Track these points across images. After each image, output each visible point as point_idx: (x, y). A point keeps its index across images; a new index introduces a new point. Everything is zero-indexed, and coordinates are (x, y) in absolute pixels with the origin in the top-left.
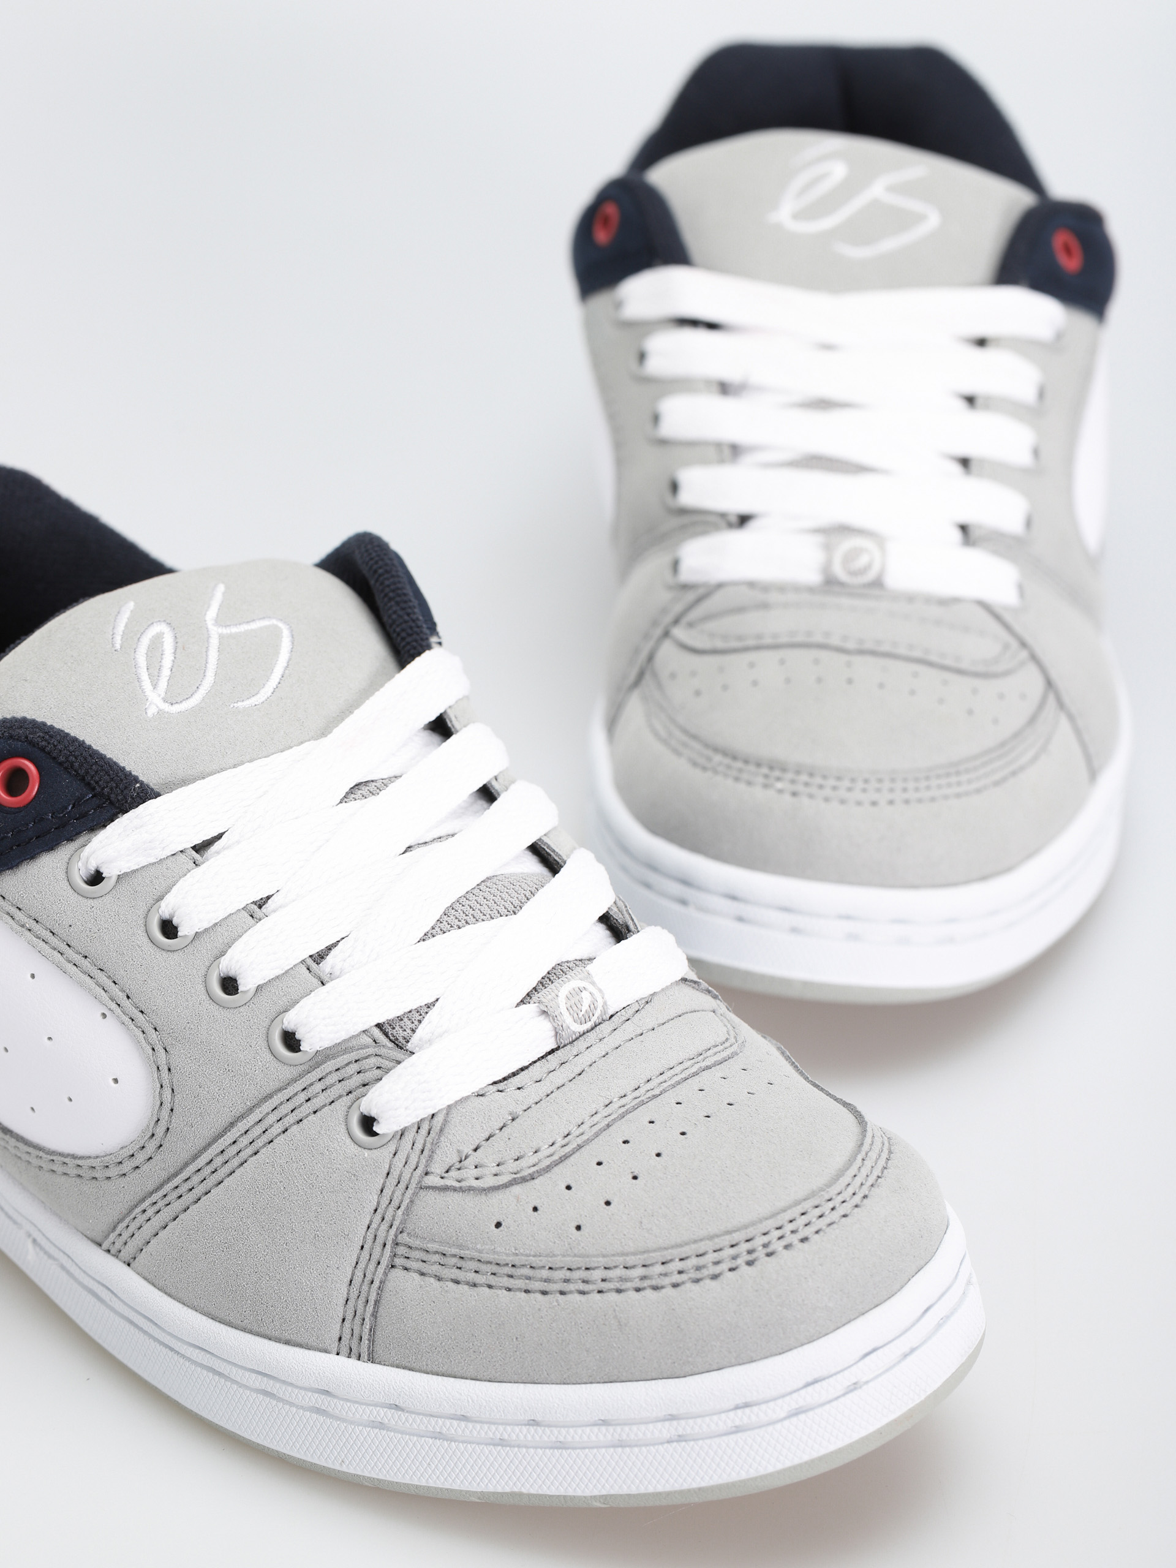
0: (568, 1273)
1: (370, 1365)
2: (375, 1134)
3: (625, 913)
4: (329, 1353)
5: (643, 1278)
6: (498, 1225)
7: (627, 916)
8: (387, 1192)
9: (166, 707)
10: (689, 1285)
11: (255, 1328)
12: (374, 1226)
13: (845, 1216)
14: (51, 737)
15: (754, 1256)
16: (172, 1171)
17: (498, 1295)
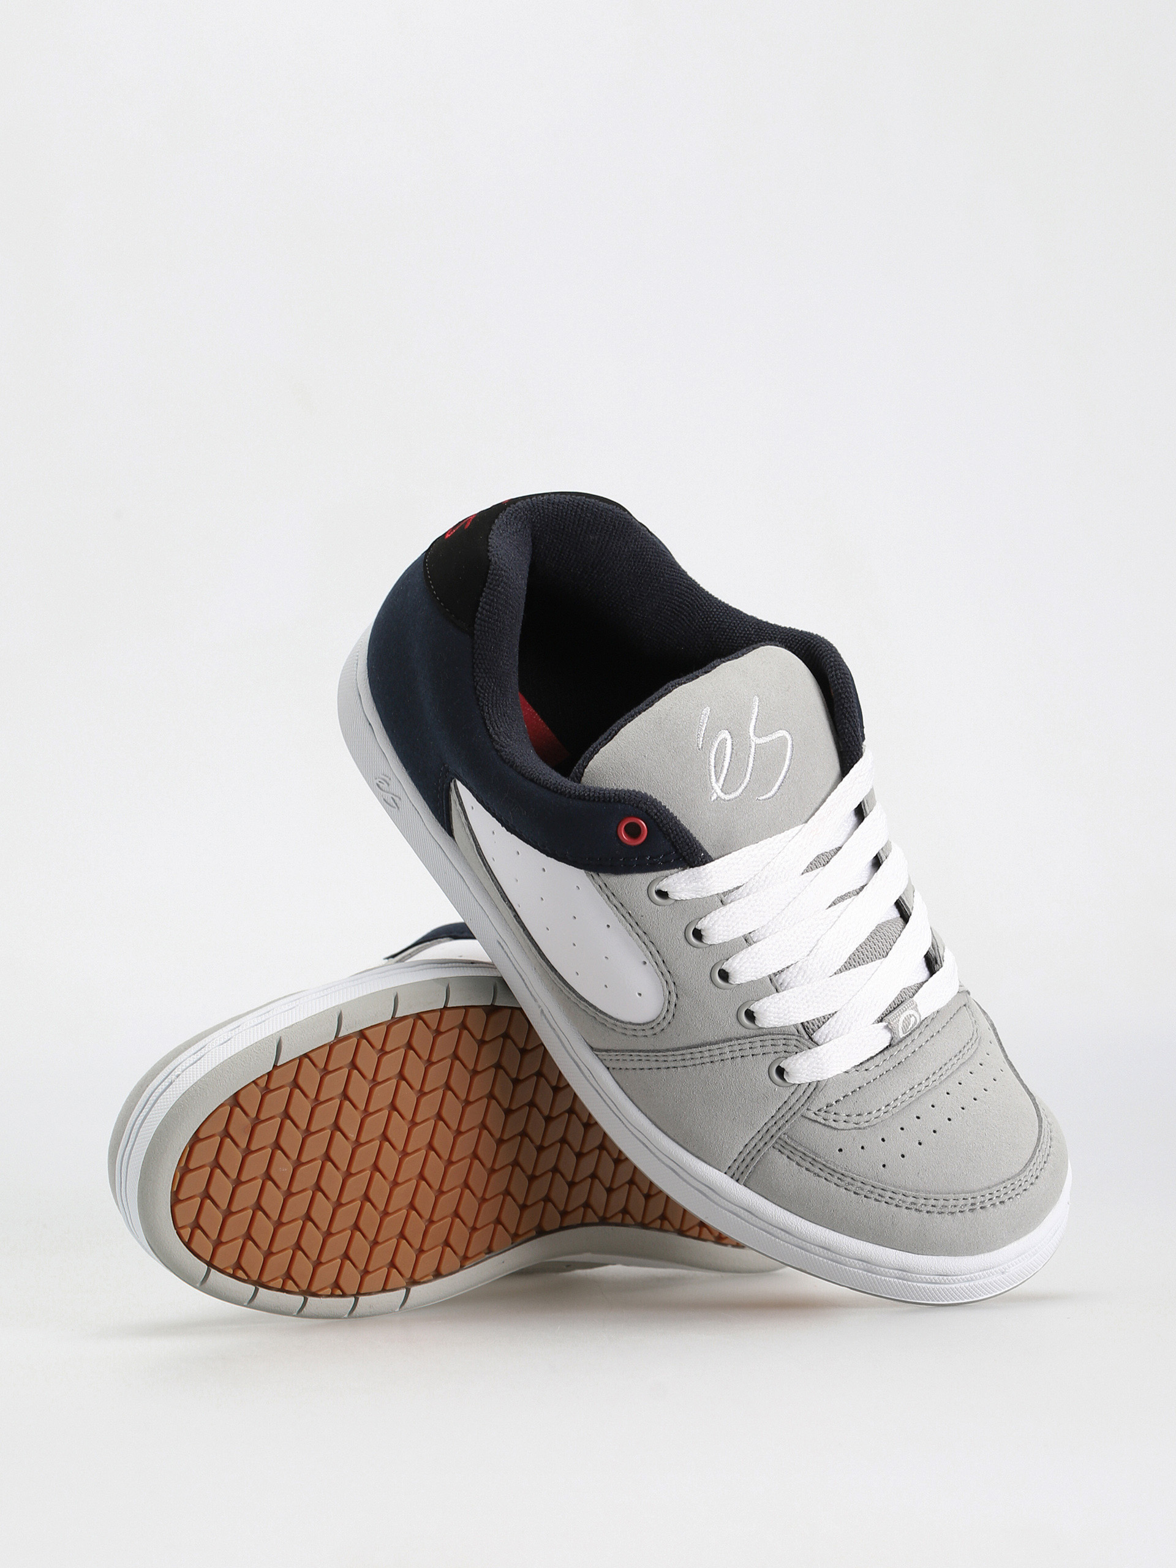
0: (872, 1188)
1: (744, 1187)
2: (784, 1079)
3: (936, 951)
4: (721, 1172)
5: (912, 1203)
6: (840, 1150)
7: (938, 954)
8: (783, 1111)
9: (722, 795)
10: (936, 1215)
11: (681, 1143)
12: (769, 1125)
13: (1025, 1190)
14: (661, 814)
15: (974, 1207)
16: (657, 1048)
17: (830, 1186)
